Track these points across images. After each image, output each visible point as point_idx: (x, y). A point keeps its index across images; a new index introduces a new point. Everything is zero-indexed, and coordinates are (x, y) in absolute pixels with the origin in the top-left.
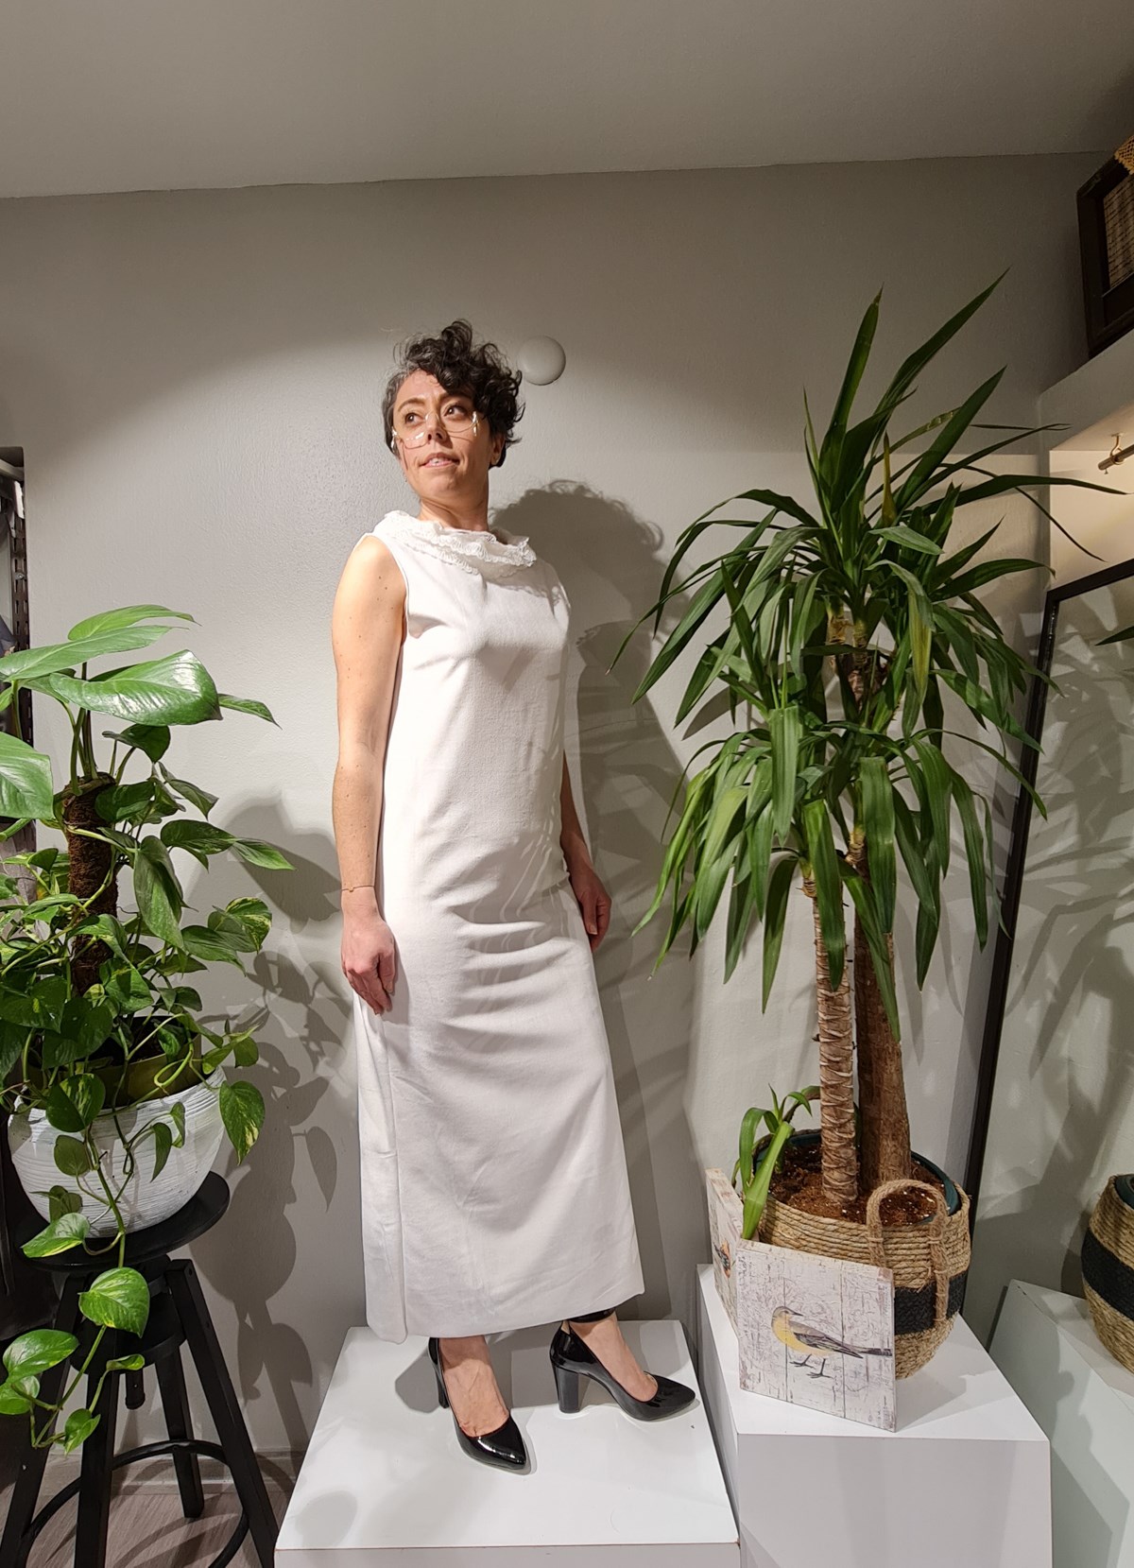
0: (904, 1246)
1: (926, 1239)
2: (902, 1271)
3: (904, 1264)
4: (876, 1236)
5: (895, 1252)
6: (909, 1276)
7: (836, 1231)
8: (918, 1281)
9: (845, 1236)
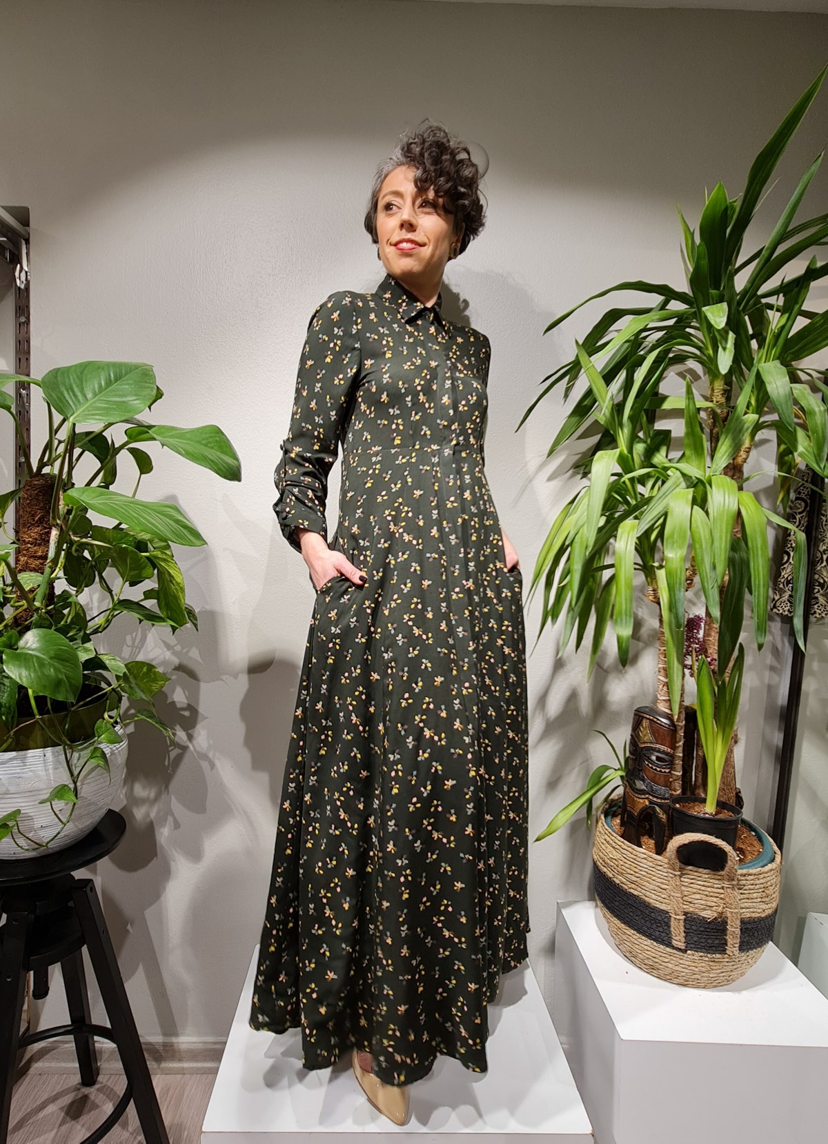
0: (699, 883)
1: (721, 882)
2: (696, 902)
3: (698, 896)
4: (675, 871)
5: (691, 885)
6: (702, 907)
7: (645, 859)
8: (709, 912)
9: (651, 864)
